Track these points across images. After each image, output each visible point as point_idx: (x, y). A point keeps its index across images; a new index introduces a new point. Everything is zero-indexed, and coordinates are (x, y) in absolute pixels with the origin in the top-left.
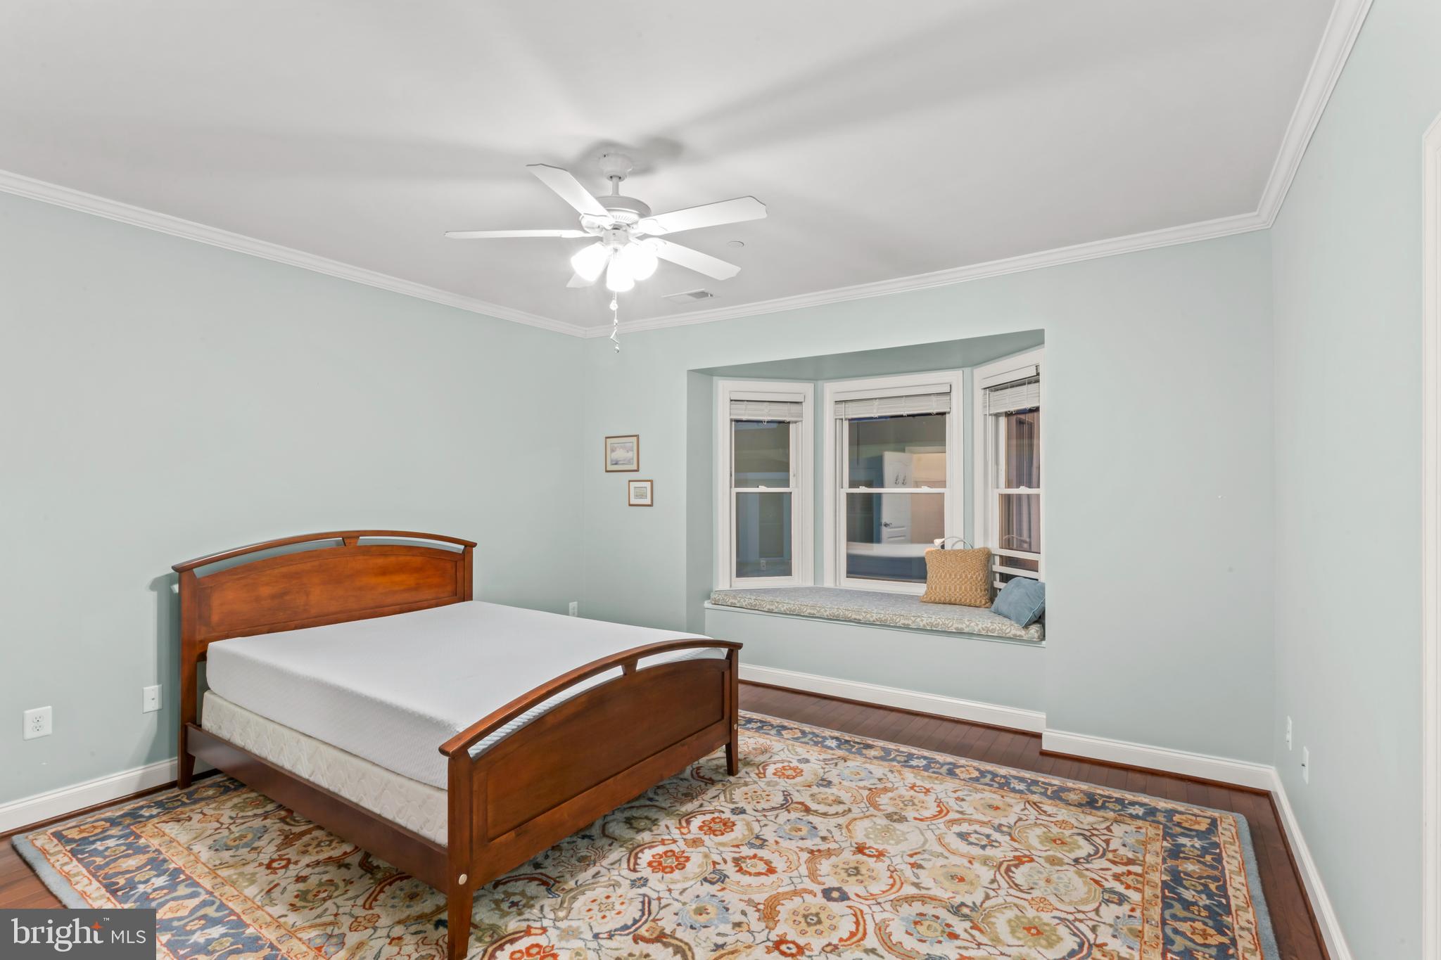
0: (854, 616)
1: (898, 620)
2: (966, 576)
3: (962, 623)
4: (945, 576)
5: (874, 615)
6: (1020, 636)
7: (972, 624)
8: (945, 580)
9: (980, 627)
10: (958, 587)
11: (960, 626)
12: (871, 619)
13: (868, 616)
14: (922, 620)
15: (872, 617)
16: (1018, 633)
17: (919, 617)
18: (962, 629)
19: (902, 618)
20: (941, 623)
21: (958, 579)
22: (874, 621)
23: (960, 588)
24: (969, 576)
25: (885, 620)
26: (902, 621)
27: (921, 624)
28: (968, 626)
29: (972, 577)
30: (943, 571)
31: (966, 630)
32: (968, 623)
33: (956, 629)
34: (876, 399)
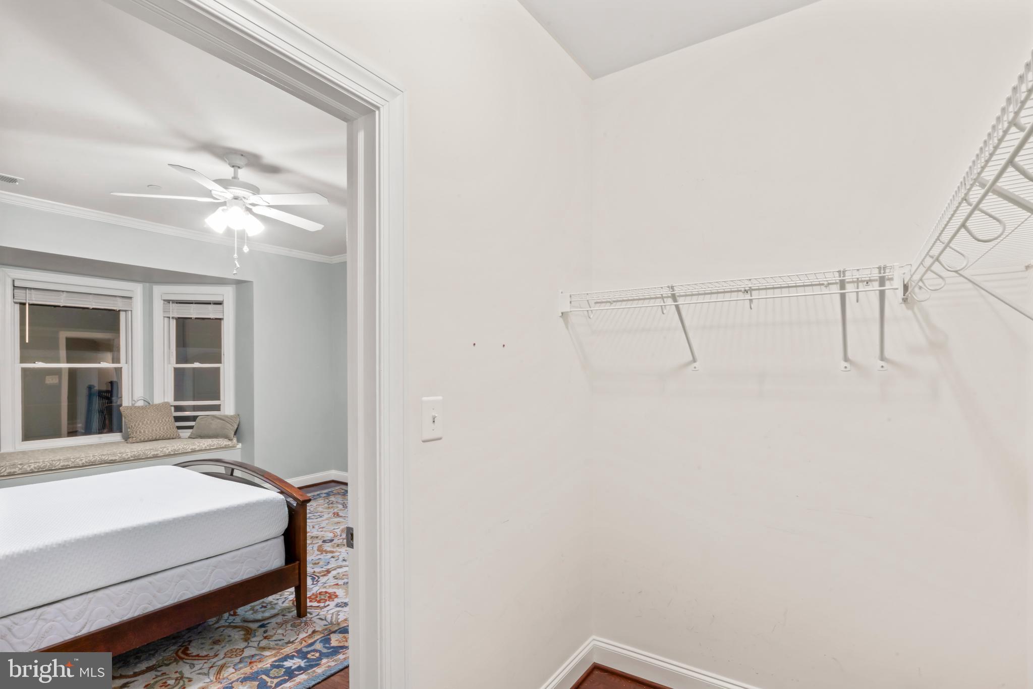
0: (110, 458)
1: (149, 453)
2: (165, 421)
3: (194, 445)
4: (151, 422)
5: (129, 453)
6: (229, 445)
7: (201, 444)
8: (151, 425)
9: (206, 445)
10: (162, 428)
11: (194, 447)
12: (126, 457)
13: (124, 455)
14: (168, 449)
15: (127, 455)
16: (227, 443)
17: (165, 447)
18: (195, 448)
19: (152, 451)
20: (181, 448)
21: (161, 423)
22: (129, 458)
23: (164, 429)
24: (167, 420)
25: (139, 455)
26: (153, 453)
27: (167, 452)
28: (199, 446)
29: (169, 421)
30: (148, 420)
31: (198, 449)
32: (198, 444)
33: (191, 449)
34: (63, 291)
